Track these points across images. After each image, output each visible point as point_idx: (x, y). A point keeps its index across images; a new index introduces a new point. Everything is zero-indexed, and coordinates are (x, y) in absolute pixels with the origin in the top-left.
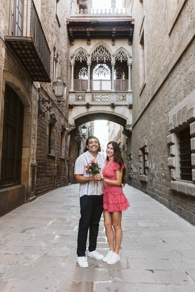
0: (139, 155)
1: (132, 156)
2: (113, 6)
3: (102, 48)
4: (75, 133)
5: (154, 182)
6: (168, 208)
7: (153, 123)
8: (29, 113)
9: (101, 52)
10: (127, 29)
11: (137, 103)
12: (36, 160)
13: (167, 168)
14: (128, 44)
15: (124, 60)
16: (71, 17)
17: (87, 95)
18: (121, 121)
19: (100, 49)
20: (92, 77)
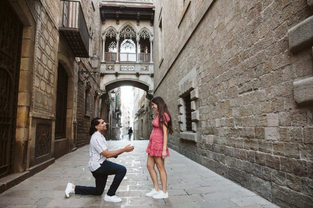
1: (153, 116)
3: (129, 27)
4: (105, 97)
7: (168, 90)
8: (72, 81)
9: (128, 31)
10: (149, 13)
11: (157, 73)
12: (77, 119)
13: (178, 124)
14: (150, 25)
15: (147, 38)
16: (103, 1)
17: (116, 65)
18: (144, 87)
19: (127, 28)
20: (120, 50)
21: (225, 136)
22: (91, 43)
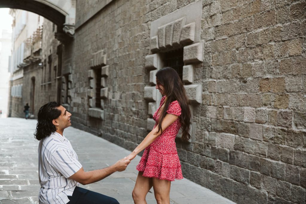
1: (71, 77)
5: (116, 119)
7: (119, 32)
21: (264, 141)
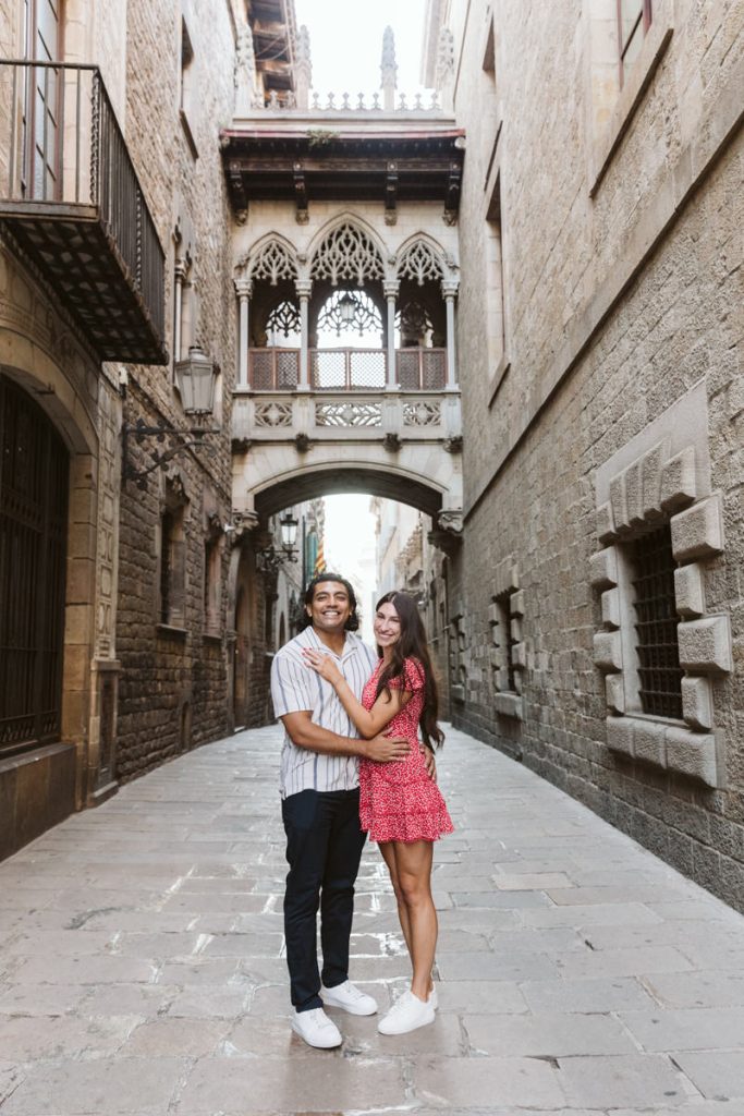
0: (490, 619)
1: (463, 622)
2: (389, 83)
3: (350, 233)
4: (255, 541)
5: (545, 719)
6: (597, 814)
7: (537, 508)
8: (89, 476)
9: (347, 250)
10: (438, 165)
11: (480, 433)
12: (117, 650)
13: (591, 671)
14: (444, 219)
15: (431, 278)
16: (235, 120)
17: (297, 402)
18: (423, 496)
19: (342, 238)
20: (316, 337)
22: (182, 303)
